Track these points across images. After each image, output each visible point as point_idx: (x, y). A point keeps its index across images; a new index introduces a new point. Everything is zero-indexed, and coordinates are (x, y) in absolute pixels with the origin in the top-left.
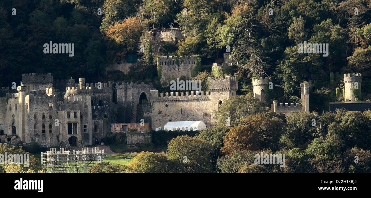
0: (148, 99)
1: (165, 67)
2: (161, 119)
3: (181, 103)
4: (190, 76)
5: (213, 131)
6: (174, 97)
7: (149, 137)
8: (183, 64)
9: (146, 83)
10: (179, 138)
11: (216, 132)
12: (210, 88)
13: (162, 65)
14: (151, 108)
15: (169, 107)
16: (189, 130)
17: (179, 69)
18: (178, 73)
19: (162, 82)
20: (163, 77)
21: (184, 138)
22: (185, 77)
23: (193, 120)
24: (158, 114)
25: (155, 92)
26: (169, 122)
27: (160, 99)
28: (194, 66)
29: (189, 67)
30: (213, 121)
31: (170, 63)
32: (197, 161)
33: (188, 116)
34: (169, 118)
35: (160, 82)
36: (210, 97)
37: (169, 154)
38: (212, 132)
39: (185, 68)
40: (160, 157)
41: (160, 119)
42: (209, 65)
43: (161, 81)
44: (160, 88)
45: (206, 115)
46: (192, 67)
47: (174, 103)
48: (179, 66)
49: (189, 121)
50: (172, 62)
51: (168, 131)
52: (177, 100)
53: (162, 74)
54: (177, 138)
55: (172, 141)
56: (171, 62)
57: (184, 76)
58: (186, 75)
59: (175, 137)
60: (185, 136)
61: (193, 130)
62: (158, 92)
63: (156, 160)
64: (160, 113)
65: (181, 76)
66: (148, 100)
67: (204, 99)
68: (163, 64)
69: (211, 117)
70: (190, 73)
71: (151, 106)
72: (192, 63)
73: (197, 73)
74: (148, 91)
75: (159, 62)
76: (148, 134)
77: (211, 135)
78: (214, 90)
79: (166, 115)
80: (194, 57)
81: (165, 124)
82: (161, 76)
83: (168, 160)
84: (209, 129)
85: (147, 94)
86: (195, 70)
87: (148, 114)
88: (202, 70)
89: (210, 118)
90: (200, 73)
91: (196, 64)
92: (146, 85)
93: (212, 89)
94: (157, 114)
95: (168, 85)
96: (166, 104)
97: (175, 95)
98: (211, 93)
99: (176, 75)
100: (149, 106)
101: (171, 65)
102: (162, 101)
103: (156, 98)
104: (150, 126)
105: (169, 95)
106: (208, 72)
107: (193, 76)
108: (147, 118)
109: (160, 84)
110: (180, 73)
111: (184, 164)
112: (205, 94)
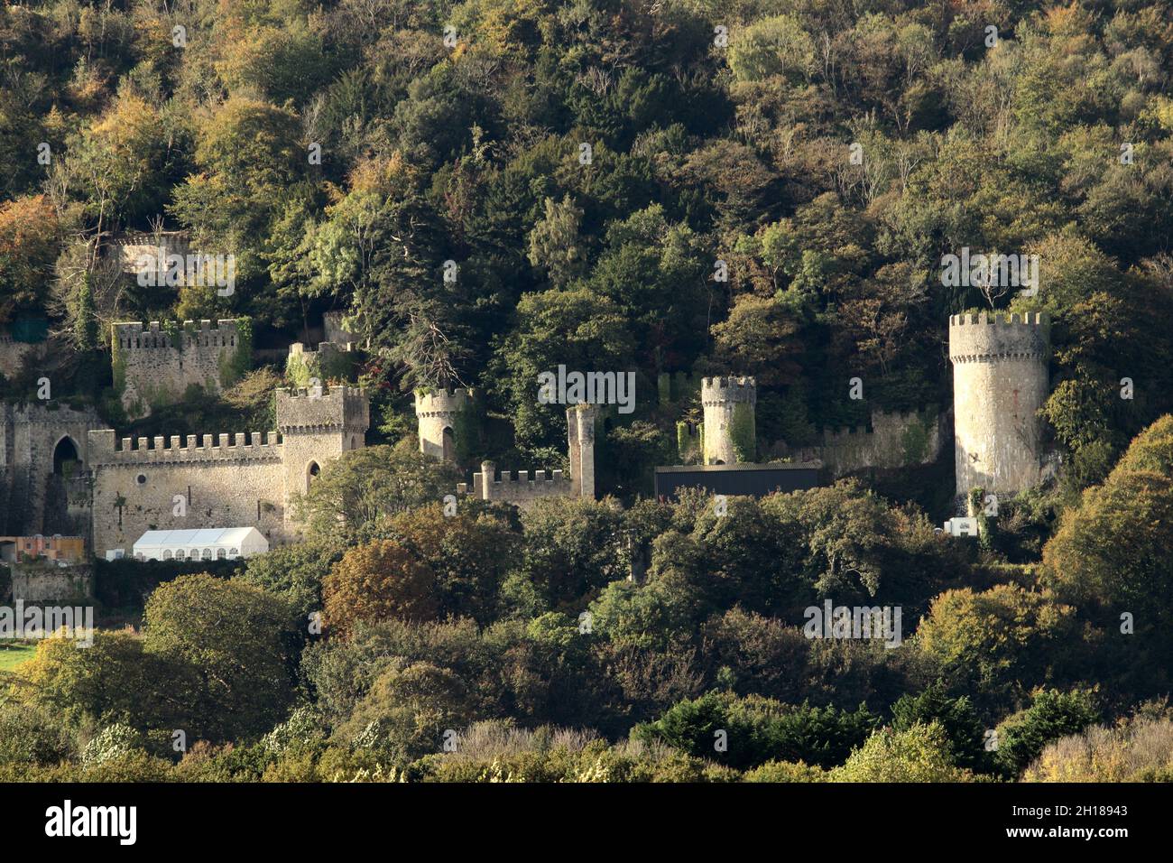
0: (80, 457)
1: (136, 355)
2: (123, 522)
3: (188, 471)
4: (218, 384)
5: (289, 561)
6: (167, 452)
7: (85, 579)
8: (193, 347)
9: (77, 407)
10: (182, 584)
11: (301, 563)
12: (281, 422)
13: (126, 349)
14: (91, 487)
15: (150, 483)
16: (215, 558)
17: (181, 364)
18: (178, 376)
19: (127, 405)
20: (130, 387)
21: (198, 582)
22: (202, 388)
23: (228, 524)
24: (115, 506)
25: (103, 436)
26: (150, 533)
27: (122, 460)
28: (230, 352)
29: (215, 355)
30: (290, 527)
31: (154, 343)
32: (237, 656)
33: (209, 514)
34: (150, 519)
35: (119, 406)
36: (281, 451)
37: (150, 633)
38: (287, 565)
39: (202, 358)
40: (121, 645)
41: (120, 524)
42: (279, 351)
43: (123, 400)
44: (121, 423)
45: (270, 507)
46: (222, 354)
47: (166, 469)
48: (181, 351)
49: (213, 527)
50: (159, 340)
51: (147, 560)
52: (175, 463)
53: (126, 380)
54: (175, 583)
55: (158, 593)
56: (155, 339)
57: (198, 384)
58: (203, 383)
59: (169, 579)
60: (200, 576)
61: (227, 558)
62: (113, 435)
63: (108, 653)
64: (120, 502)
65: (190, 385)
66: (81, 462)
67: (263, 458)
68: (130, 347)
69: (285, 516)
70: (216, 376)
71: (92, 481)
72: (224, 344)
73: (241, 376)
74: (82, 431)
75: (116, 339)
76: (81, 569)
77: (285, 573)
78: (292, 430)
79: (140, 509)
80: (232, 325)
81: (136, 536)
82: (123, 384)
83: (149, 655)
84: (277, 554)
85: (77, 442)
86: (233, 367)
87: (82, 506)
88: (256, 365)
89: (281, 519)
90: (250, 375)
91: (235, 347)
92: (77, 414)
93: (288, 427)
94: (112, 506)
95: (146, 415)
96: (140, 474)
97: (167, 445)
98: (285, 438)
99: (173, 382)
100: (86, 480)
101: (156, 351)
102: (128, 465)
103: (108, 454)
104: (88, 546)
105: (151, 446)
106: (274, 371)
107: (228, 385)
108: (78, 517)
109: (121, 409)
110: (185, 374)
111: (195, 667)
112: (264, 441)
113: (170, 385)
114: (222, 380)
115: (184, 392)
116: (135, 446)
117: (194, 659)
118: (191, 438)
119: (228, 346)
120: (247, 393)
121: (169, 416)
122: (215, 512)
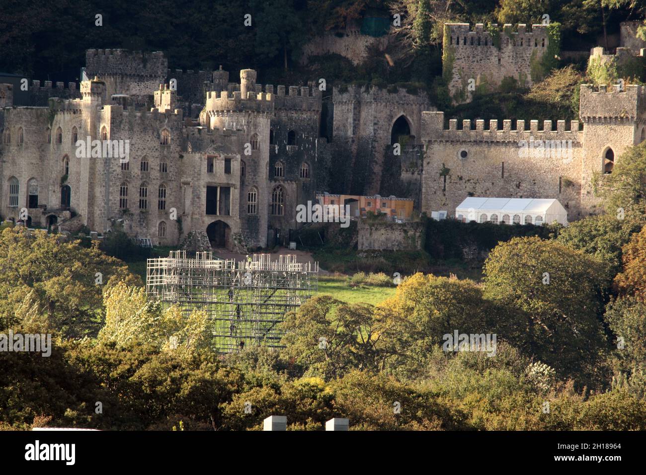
0: (413, 133)
1: (463, 50)
2: (447, 189)
3: (503, 149)
4: (529, 78)
5: (596, 230)
6: (486, 133)
7: (418, 234)
8: (510, 47)
9: (412, 91)
10: (516, 244)
11: (606, 232)
12: (583, 113)
13: (455, 46)
14: (422, 158)
15: (470, 158)
17: (499, 60)
18: (496, 70)
19: (452, 92)
20: (456, 77)
21: (530, 244)
22: (516, 81)
23: (533, 195)
24: (441, 175)
25: (434, 117)
26: (468, 198)
27: (449, 137)
28: (541, 52)
29: (528, 54)
30: (587, 201)
31: (476, 42)
32: (559, 307)
33: (518, 186)
34: (469, 187)
35: (447, 92)
36: (582, 137)
37: (488, 283)
38: (594, 233)
39: (516, 56)
40: (465, 292)
41: (444, 190)
42: (581, 53)
43: (450, 87)
44: (447, 107)
45: (569, 183)
46: (534, 54)
47: (485, 148)
48: (500, 49)
49: (521, 197)
50: (483, 40)
52: (492, 142)
53: (453, 71)
54: (512, 243)
55: (497, 250)
56: (479, 38)
57: (512, 77)
58: (517, 76)
60: (532, 239)
61: (533, 223)
62: (442, 116)
63: (454, 298)
64: (445, 172)
65: (505, 78)
66: (414, 137)
68: (458, 43)
69: (582, 191)
70: (528, 71)
71: (422, 153)
72: (536, 45)
73: (548, 72)
74: (415, 112)
75: (447, 36)
76: (416, 226)
77: (592, 239)
78: (592, 120)
80: (543, 29)
81: (458, 201)
82: (451, 75)
83: (488, 301)
84: (585, 223)
85: (411, 120)
86: (542, 64)
87: (413, 173)
88: (561, 65)
89: (579, 193)
90: (557, 72)
91: (545, 48)
92: (412, 97)
93: (589, 118)
94: (438, 175)
95: (468, 101)
96: (463, 149)
97: (487, 126)
98: (585, 126)
99: (491, 74)
100: (418, 152)
101: (479, 48)
102: (454, 141)
103: (437, 132)
104: (417, 206)
105: (473, 127)
106: (577, 70)
107: (537, 79)
108: (409, 183)
109: (448, 95)
110: (503, 69)
111: (526, 314)
112: (568, 127)
113: (489, 77)
114: (532, 75)
115: (500, 83)
116: (460, 126)
117: (525, 308)
118: (507, 122)
119: (539, 47)
120: (554, 87)
121: (487, 102)
122: (523, 185)
